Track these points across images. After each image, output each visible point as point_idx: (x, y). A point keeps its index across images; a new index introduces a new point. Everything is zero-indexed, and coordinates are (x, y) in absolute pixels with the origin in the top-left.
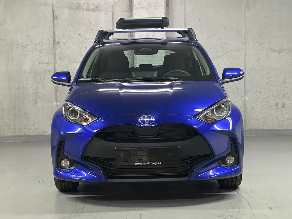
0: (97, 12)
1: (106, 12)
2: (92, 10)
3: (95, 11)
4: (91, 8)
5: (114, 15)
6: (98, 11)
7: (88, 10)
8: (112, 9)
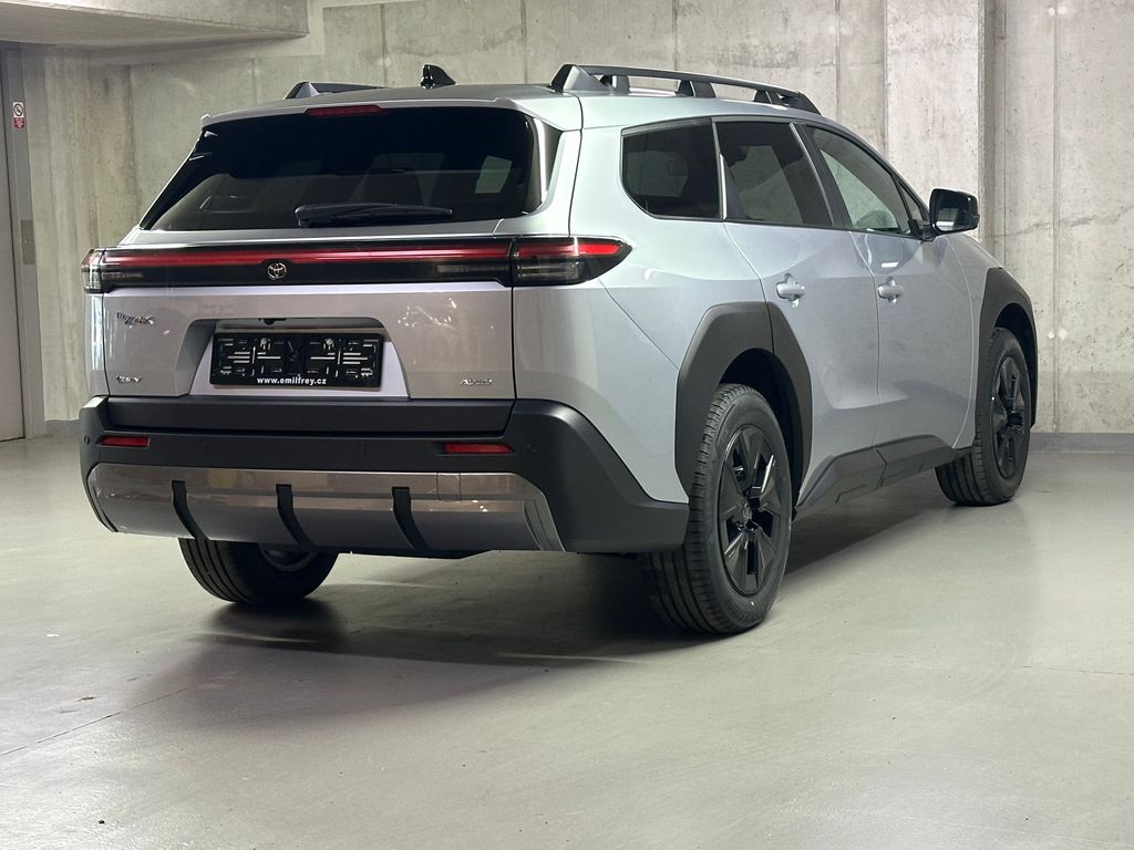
0: (793, 70)
1: (818, 69)
2: (778, 65)
3: (788, 67)
4: (778, 57)
5: (842, 74)
6: (797, 64)
7: (770, 65)
8: (835, 57)
